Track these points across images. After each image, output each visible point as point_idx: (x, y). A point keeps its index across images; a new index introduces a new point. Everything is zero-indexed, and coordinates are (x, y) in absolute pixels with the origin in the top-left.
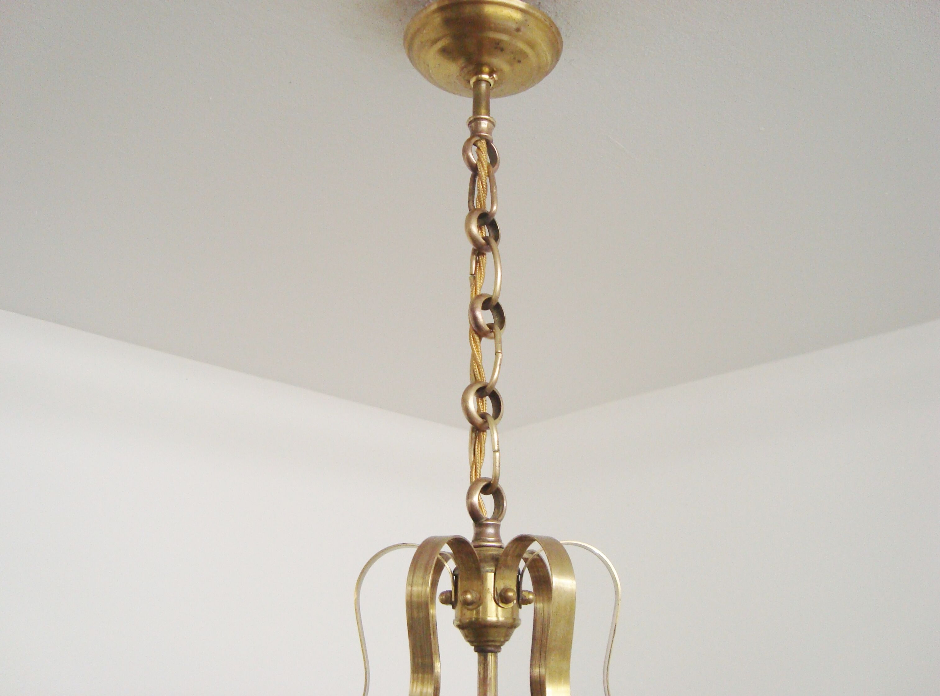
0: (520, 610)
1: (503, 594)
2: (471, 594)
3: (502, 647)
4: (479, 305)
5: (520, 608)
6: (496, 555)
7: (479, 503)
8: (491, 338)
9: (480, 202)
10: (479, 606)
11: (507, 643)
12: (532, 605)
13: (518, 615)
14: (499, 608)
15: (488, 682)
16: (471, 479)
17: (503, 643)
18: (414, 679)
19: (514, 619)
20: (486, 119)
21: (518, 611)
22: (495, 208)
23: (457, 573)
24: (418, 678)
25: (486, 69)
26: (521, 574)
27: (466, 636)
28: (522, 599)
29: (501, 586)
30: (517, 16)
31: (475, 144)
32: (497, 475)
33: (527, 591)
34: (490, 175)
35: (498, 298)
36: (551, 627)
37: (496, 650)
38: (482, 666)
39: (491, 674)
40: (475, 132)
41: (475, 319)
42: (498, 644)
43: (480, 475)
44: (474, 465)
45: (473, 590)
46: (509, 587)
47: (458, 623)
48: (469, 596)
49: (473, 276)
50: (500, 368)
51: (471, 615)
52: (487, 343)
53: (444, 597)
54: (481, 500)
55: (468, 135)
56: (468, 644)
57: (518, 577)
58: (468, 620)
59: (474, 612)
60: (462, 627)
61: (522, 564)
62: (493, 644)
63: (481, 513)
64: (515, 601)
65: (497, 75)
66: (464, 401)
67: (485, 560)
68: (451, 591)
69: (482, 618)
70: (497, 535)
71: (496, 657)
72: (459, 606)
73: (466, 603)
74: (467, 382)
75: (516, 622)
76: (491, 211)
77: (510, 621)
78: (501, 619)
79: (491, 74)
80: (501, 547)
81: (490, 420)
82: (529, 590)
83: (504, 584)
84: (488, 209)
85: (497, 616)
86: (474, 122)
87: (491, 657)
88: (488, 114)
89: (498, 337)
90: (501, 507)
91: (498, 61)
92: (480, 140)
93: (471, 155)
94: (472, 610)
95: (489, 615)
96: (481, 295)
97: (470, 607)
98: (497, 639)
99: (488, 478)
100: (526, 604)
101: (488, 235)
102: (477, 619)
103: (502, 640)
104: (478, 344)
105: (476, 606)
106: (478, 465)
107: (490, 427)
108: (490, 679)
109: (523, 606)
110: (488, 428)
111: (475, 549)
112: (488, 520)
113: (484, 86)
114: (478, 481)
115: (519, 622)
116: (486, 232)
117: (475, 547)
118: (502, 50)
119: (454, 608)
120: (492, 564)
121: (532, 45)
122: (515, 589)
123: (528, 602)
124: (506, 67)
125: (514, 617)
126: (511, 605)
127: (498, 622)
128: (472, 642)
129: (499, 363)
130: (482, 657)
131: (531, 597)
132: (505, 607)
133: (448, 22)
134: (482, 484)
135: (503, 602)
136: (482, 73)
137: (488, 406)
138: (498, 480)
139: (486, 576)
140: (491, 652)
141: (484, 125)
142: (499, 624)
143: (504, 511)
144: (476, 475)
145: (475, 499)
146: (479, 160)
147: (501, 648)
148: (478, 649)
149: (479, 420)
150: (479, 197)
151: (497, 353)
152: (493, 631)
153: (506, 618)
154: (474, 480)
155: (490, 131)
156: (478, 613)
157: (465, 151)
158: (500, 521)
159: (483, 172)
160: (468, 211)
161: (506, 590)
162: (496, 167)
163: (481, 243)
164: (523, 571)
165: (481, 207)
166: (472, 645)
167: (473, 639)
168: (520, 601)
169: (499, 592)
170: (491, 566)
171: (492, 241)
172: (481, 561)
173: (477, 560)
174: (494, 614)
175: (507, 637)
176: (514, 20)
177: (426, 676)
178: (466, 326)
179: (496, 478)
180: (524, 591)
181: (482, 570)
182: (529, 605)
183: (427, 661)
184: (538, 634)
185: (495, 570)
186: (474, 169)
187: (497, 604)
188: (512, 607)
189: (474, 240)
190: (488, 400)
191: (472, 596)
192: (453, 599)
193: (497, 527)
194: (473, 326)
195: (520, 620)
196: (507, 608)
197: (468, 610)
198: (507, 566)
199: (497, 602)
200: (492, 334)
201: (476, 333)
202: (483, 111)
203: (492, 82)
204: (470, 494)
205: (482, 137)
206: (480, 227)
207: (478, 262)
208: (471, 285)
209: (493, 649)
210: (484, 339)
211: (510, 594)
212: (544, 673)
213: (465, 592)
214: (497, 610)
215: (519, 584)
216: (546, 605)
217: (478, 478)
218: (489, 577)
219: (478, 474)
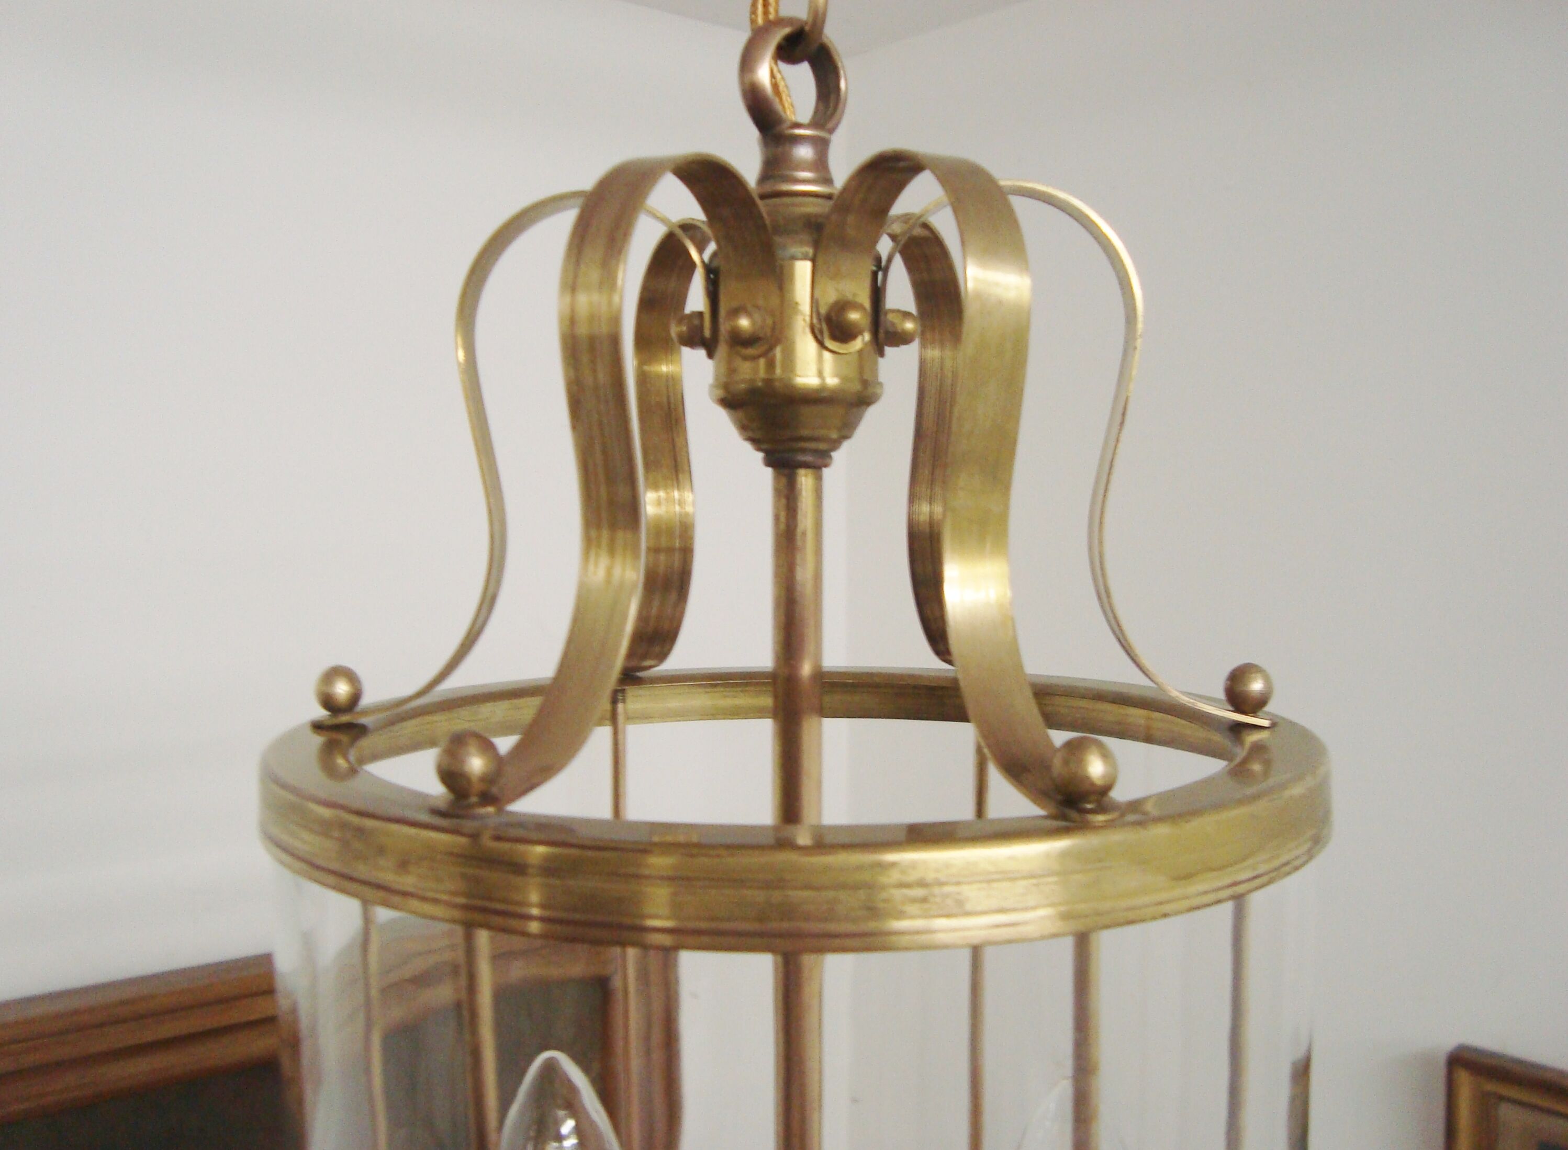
0: (881, 360)
1: (834, 318)
2: (749, 315)
3: (834, 455)
5: (881, 354)
6: (816, 216)
7: (775, 86)
10: (771, 348)
11: (846, 445)
12: (915, 346)
13: (875, 371)
14: (827, 355)
15: (799, 543)
16: (753, 21)
17: (835, 444)
18: (589, 543)
19: (865, 383)
21: (876, 363)
23: (715, 264)
24: (599, 537)
26: (881, 267)
27: (743, 428)
28: (887, 332)
29: (830, 296)
32: (821, 11)
33: (899, 311)
36: (962, 400)
37: (819, 462)
38: (784, 501)
39: (805, 521)
42: (822, 446)
43: (776, 10)
45: (758, 307)
46: (849, 296)
47: (721, 392)
48: (744, 323)
51: (751, 372)
53: (684, 328)
54: (778, 76)
56: (748, 447)
57: (875, 275)
58: (743, 386)
59: (762, 361)
60: (731, 401)
61: (885, 246)
62: (813, 445)
63: (779, 107)
64: (867, 337)
67: (787, 227)
68: (700, 314)
69: (781, 380)
70: (821, 165)
71: (819, 479)
72: (722, 350)
73: (740, 341)
75: (870, 390)
77: (856, 387)
78: (832, 381)
80: (829, 197)
82: (903, 308)
83: (837, 290)
85: (820, 374)
87: (805, 480)
90: (833, 97)
94: (754, 358)
95: (798, 372)
97: (750, 351)
98: (822, 432)
99: (798, 20)
100: (897, 345)
102: (769, 382)
103: (834, 435)
105: (765, 348)
108: (804, 534)
109: (888, 350)
111: (760, 203)
112: (798, 125)
114: (771, 28)
115: (878, 391)
117: (763, 197)
119: (710, 355)
120: (805, 237)
122: (867, 304)
123: (900, 339)
125: (865, 377)
126: (857, 344)
127: (823, 388)
128: (756, 442)
130: (784, 481)
131: (909, 326)
132: (841, 351)
135: (834, 338)
138: (824, 22)
139: (792, 268)
140: (806, 465)
142: (825, 394)
143: (841, 106)
144: (766, 13)
145: (763, 74)
147: (830, 457)
148: (772, 460)
153: (844, 379)
154: (760, 21)
156: (771, 365)
158: (831, 131)
161: (842, 306)
164: (890, 260)
166: (759, 449)
167: (758, 435)
168: (882, 335)
169: (823, 311)
170: (802, 243)
172: (777, 230)
173: (764, 226)
174: (812, 368)
175: (846, 430)
177: (620, 535)
179: (818, 19)
180: (893, 311)
181: (780, 253)
182: (903, 348)
183: (622, 490)
184: (929, 423)
185: (815, 255)
187: (821, 343)
188: (860, 352)
191: (753, 323)
192: (707, 333)
193: (822, 145)
195: (880, 384)
196: (846, 354)
197: (745, 358)
198: (845, 244)
199: (819, 337)
204: (747, 62)
209: (808, 458)
211: (854, 316)
212: (940, 517)
213: (735, 312)
214: (820, 359)
215: (877, 294)
216: (948, 353)
217: (772, 17)
218: (803, 270)
219: (771, 9)
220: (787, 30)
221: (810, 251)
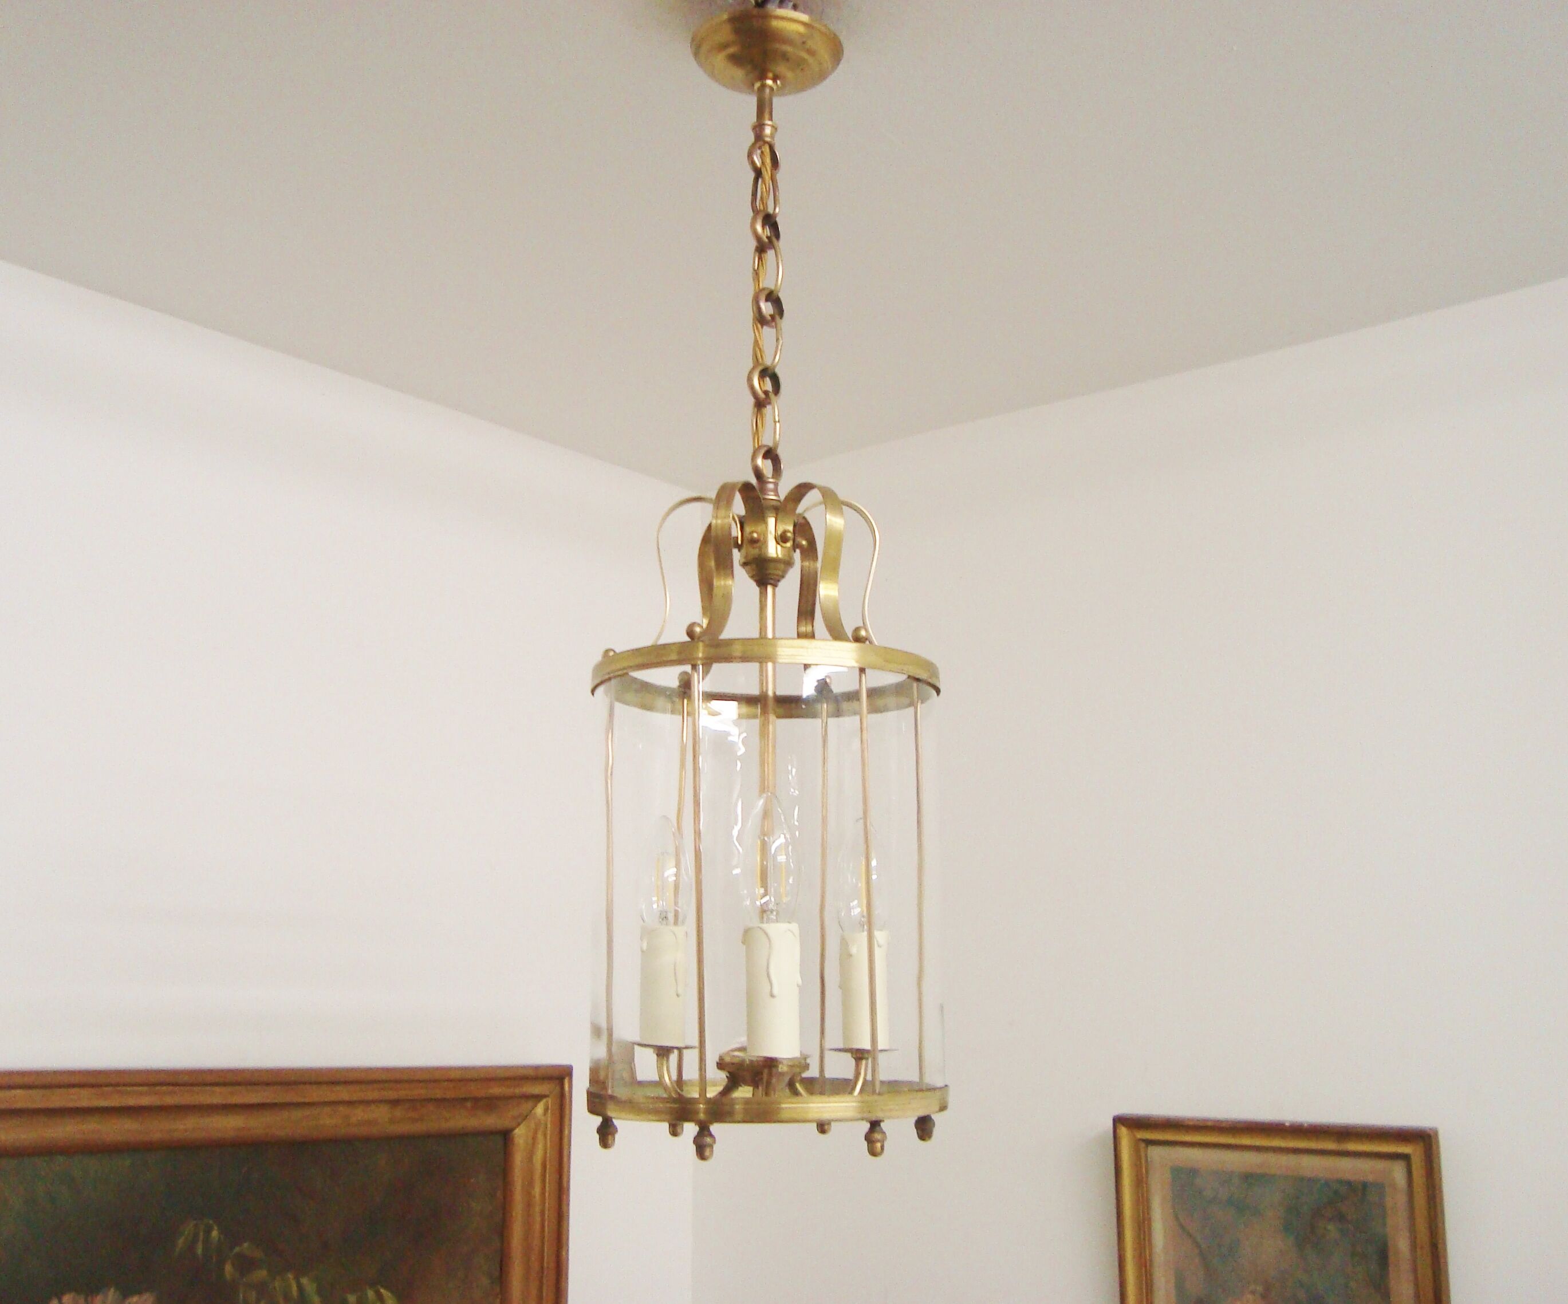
1: (781, 536)
2: (757, 533)
4: (763, 297)
5: (795, 551)
6: (776, 505)
7: (762, 466)
8: (772, 327)
9: (763, 203)
10: (761, 546)
11: (782, 580)
14: (779, 547)
15: (768, 608)
16: (754, 446)
17: (780, 578)
19: (791, 557)
20: (769, 125)
21: (793, 554)
22: (777, 210)
25: (770, 75)
27: (750, 574)
29: (780, 529)
30: (801, 29)
31: (760, 148)
32: (777, 443)
34: (773, 179)
35: (779, 291)
37: (775, 583)
38: (762, 598)
39: (770, 601)
40: (759, 137)
41: (759, 309)
42: (777, 577)
43: (762, 442)
44: (756, 433)
45: (759, 531)
46: (788, 529)
47: (743, 560)
48: (755, 535)
49: (756, 273)
50: (781, 352)
51: (754, 552)
52: (768, 332)
54: (762, 463)
55: (752, 139)
58: (751, 560)
59: (757, 550)
60: (745, 565)
62: (773, 578)
63: (762, 471)
64: (792, 542)
65: (781, 82)
66: (750, 379)
67: (768, 508)
69: (764, 555)
70: (776, 491)
71: (774, 589)
73: (751, 544)
74: (751, 365)
75: (789, 564)
76: (774, 213)
77: (786, 558)
78: (780, 556)
79: (775, 80)
80: (779, 501)
81: (772, 395)
83: (784, 527)
84: (770, 210)
85: (776, 553)
86: (758, 129)
87: (770, 589)
88: (771, 119)
89: (778, 326)
90: (778, 470)
91: (782, 68)
92: (764, 145)
93: (755, 158)
95: (769, 552)
96: (764, 289)
98: (776, 573)
99: (769, 446)
100: (800, 549)
101: (769, 234)
102: (760, 555)
103: (780, 573)
104: (760, 332)
105: (758, 546)
106: (760, 434)
107: (772, 402)
108: (770, 605)
110: (770, 403)
112: (768, 478)
113: (767, 91)
114: (760, 447)
115: (792, 565)
116: (768, 231)
118: (788, 60)
119: (739, 551)
121: (811, 52)
122: (792, 531)
124: (789, 75)
126: (789, 544)
127: (777, 558)
128: (753, 578)
129: (780, 348)
130: (762, 590)
131: (803, 542)
132: (783, 547)
133: (737, 31)
134: (763, 451)
135: (781, 542)
136: (766, 78)
137: (768, 385)
138: (777, 447)
139: (769, 520)
140: (771, 584)
141: (768, 131)
142: (778, 561)
143: (782, 472)
144: (758, 442)
145: (760, 461)
146: (763, 163)
147: (778, 584)
148: (758, 583)
149: (762, 396)
150: (762, 198)
151: (777, 340)
152: (772, 565)
153: (784, 555)
154: (756, 446)
155: (772, 136)
156: (760, 551)
157: (750, 155)
158: (780, 480)
159: (767, 175)
160: (752, 214)
161: (785, 532)
162: (777, 171)
163: (765, 242)
165: (764, 208)
166: (753, 580)
167: (754, 575)
168: (795, 545)
169: (778, 533)
170: (772, 511)
171: (774, 239)
172: (765, 508)
173: (762, 505)
174: (774, 551)
175: (783, 572)
176: (800, 34)
178: (749, 315)
179: (776, 445)
181: (766, 515)
185: (776, 517)
186: (758, 173)
187: (778, 543)
188: (788, 550)
189: (758, 239)
190: (768, 380)
192: (740, 542)
193: (776, 484)
194: (757, 315)
196: (785, 547)
197: (752, 550)
198: (786, 512)
199: (777, 541)
200: (774, 324)
201: (759, 322)
202: (767, 116)
203: (775, 87)
204: (754, 458)
205: (765, 142)
206: (763, 227)
207: (760, 258)
208: (754, 280)
209: (772, 582)
210: (765, 327)
211: (789, 535)
213: (751, 532)
214: (776, 548)
216: (812, 563)
217: (760, 445)
218: (771, 521)
219: (760, 442)
220: (765, 449)
221: (775, 515)
